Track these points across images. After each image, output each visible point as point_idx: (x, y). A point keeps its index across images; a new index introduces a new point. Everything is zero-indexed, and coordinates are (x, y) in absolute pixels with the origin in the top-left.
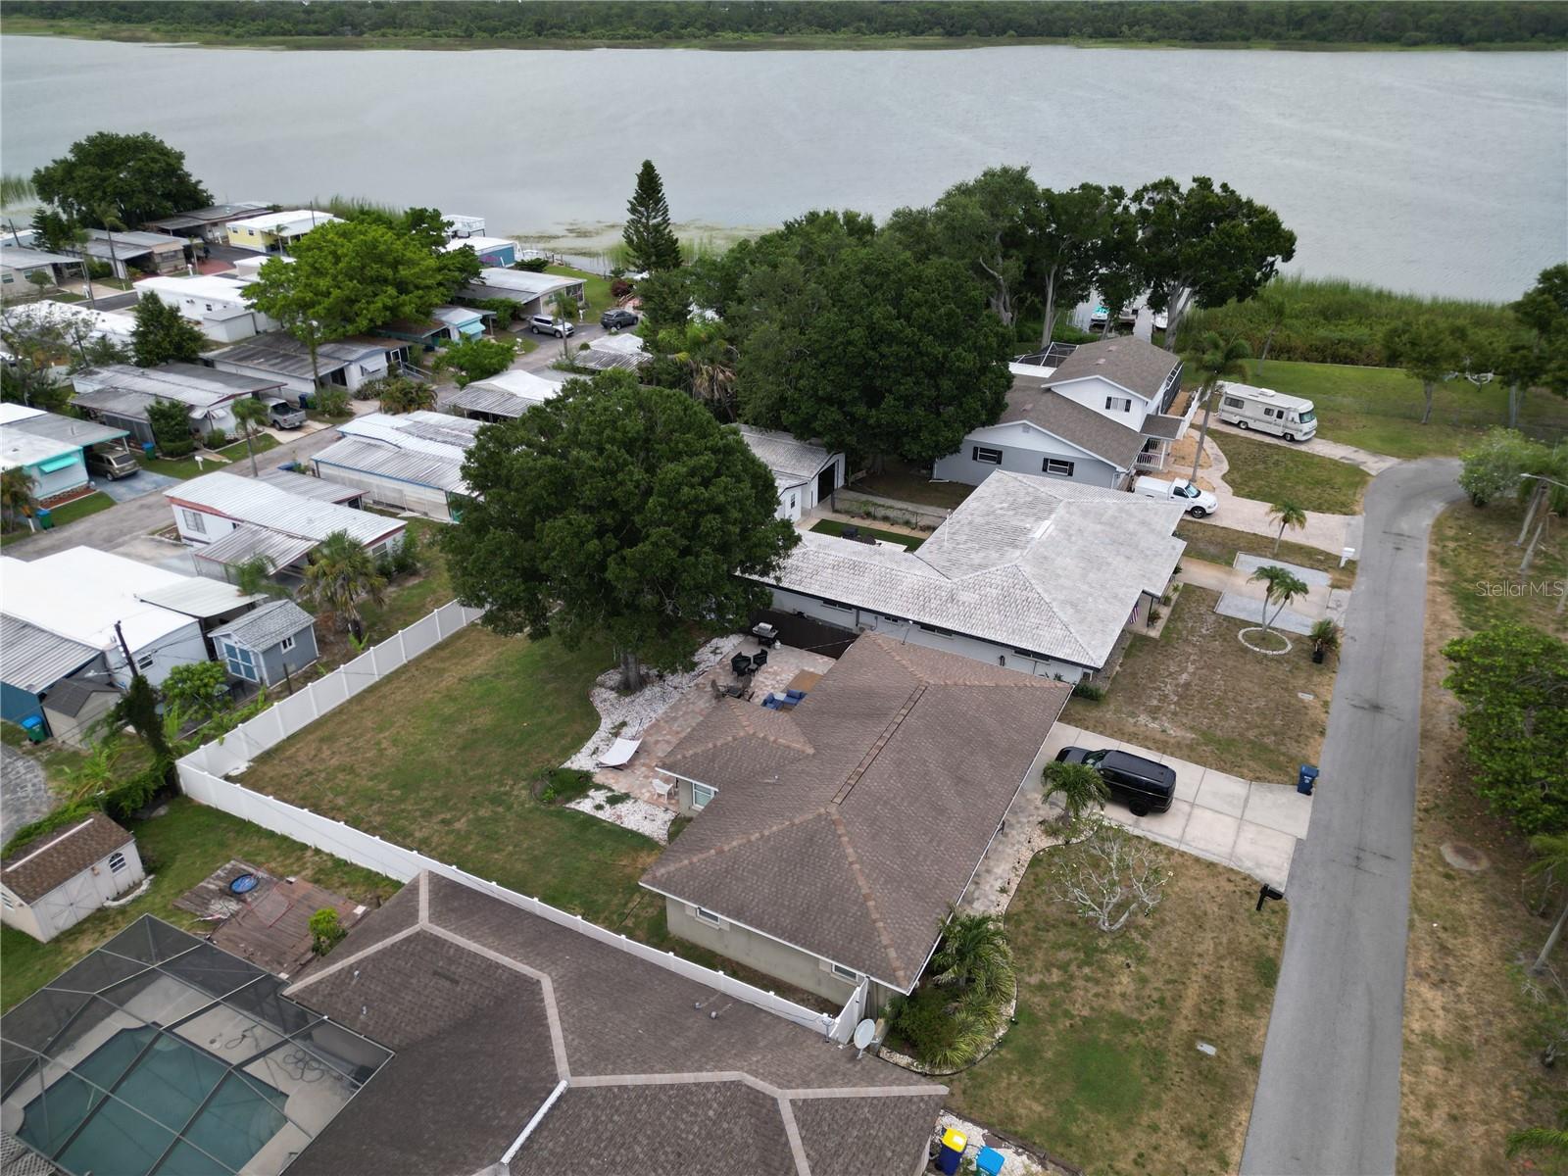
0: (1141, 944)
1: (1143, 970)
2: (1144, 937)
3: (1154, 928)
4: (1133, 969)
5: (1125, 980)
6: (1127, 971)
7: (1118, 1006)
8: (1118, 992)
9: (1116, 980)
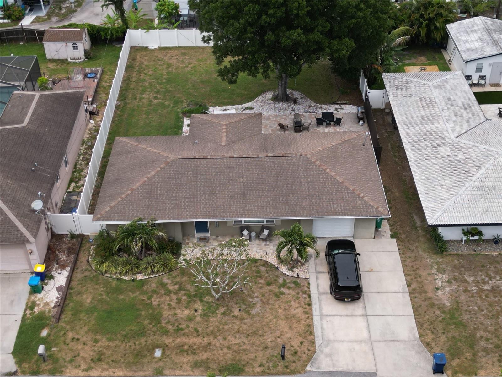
0: (217, 314)
1: (198, 319)
2: (224, 314)
3: (234, 316)
4: (196, 314)
5: (187, 312)
6: (193, 312)
7: (166, 313)
8: (176, 312)
9: (184, 309)
